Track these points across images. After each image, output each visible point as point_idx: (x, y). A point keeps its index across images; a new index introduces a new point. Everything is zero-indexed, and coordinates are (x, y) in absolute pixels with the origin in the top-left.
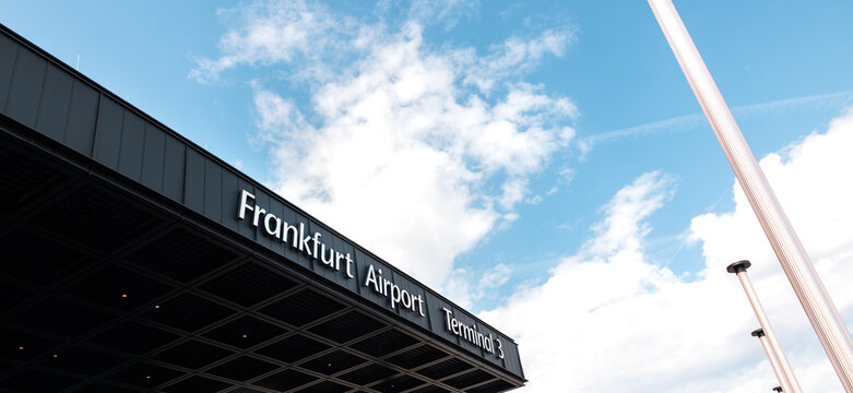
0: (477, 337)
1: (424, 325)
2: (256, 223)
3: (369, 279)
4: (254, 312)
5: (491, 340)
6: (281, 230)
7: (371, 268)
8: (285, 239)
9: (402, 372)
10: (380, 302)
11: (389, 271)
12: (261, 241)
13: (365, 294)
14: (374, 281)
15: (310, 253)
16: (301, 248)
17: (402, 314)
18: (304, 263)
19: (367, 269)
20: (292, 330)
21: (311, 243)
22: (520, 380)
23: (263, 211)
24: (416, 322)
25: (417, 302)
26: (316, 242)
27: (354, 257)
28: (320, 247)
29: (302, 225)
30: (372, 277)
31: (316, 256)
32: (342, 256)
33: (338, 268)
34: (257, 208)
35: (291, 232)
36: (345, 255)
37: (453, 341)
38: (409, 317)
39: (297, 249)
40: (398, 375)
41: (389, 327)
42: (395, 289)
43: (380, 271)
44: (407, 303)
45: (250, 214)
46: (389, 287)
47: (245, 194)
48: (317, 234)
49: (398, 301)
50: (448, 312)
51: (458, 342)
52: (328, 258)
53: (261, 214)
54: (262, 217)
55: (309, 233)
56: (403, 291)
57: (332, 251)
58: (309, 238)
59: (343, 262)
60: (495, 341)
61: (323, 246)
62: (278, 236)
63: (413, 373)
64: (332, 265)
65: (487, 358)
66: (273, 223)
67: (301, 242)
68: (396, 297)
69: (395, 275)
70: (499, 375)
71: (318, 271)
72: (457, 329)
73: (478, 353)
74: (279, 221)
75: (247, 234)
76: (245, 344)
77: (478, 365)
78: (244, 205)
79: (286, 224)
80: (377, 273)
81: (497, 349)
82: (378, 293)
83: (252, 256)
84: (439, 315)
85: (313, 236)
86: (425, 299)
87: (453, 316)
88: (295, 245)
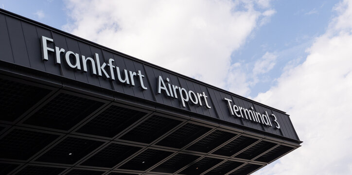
0: (256, 116)
1: (213, 116)
2: (59, 61)
3: (160, 88)
4: (74, 133)
5: (267, 116)
6: (81, 62)
7: (160, 78)
8: (85, 69)
9: (202, 155)
10: (173, 104)
11: (175, 78)
12: (66, 75)
13: (159, 100)
14: (165, 88)
15: (108, 76)
16: (100, 74)
17: (193, 110)
18: (105, 86)
19: (157, 80)
20: (107, 141)
21: (107, 68)
22: (296, 142)
23: (63, 50)
24: (205, 114)
25: (202, 98)
26: (111, 66)
27: (144, 72)
28: (115, 70)
29: (97, 55)
30: (162, 85)
31: (113, 78)
32: (135, 74)
33: (133, 84)
34: (57, 48)
35: (89, 62)
36: (137, 72)
37: (238, 122)
38: (198, 111)
39: (97, 76)
40: (200, 159)
41: (184, 123)
42: (183, 91)
43: (168, 80)
44: (195, 101)
45: (52, 54)
46: (177, 90)
47: (44, 39)
48: (111, 60)
49: (187, 100)
50: (229, 100)
51: (242, 123)
52: (123, 78)
53: (62, 53)
54: (63, 55)
55: (104, 60)
56: (190, 92)
57: (126, 71)
58: (104, 65)
59: (137, 78)
60: (271, 116)
61: (118, 68)
62: (79, 68)
63: (211, 155)
64: (128, 82)
65: (267, 130)
66: (73, 58)
67: (99, 68)
68: (185, 97)
69: (181, 80)
70: (279, 142)
71: (118, 89)
72: (239, 113)
73: (259, 128)
74: (77, 56)
75: (54, 71)
76: (72, 160)
77: (260, 138)
78: (46, 49)
79: (83, 57)
80: (166, 81)
81: (273, 122)
82: (170, 97)
83: (62, 88)
84: (222, 104)
85: (107, 62)
86: (208, 94)
87: (233, 103)
88: (95, 72)
